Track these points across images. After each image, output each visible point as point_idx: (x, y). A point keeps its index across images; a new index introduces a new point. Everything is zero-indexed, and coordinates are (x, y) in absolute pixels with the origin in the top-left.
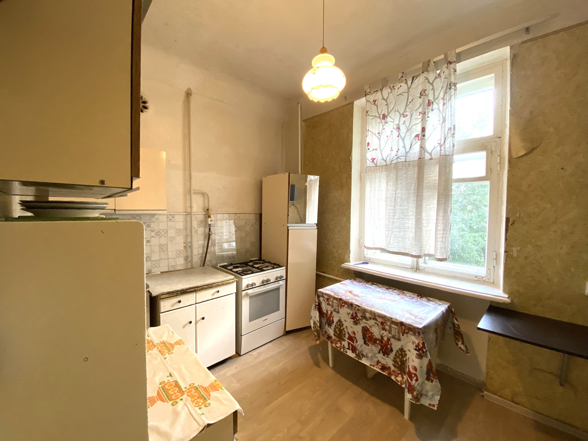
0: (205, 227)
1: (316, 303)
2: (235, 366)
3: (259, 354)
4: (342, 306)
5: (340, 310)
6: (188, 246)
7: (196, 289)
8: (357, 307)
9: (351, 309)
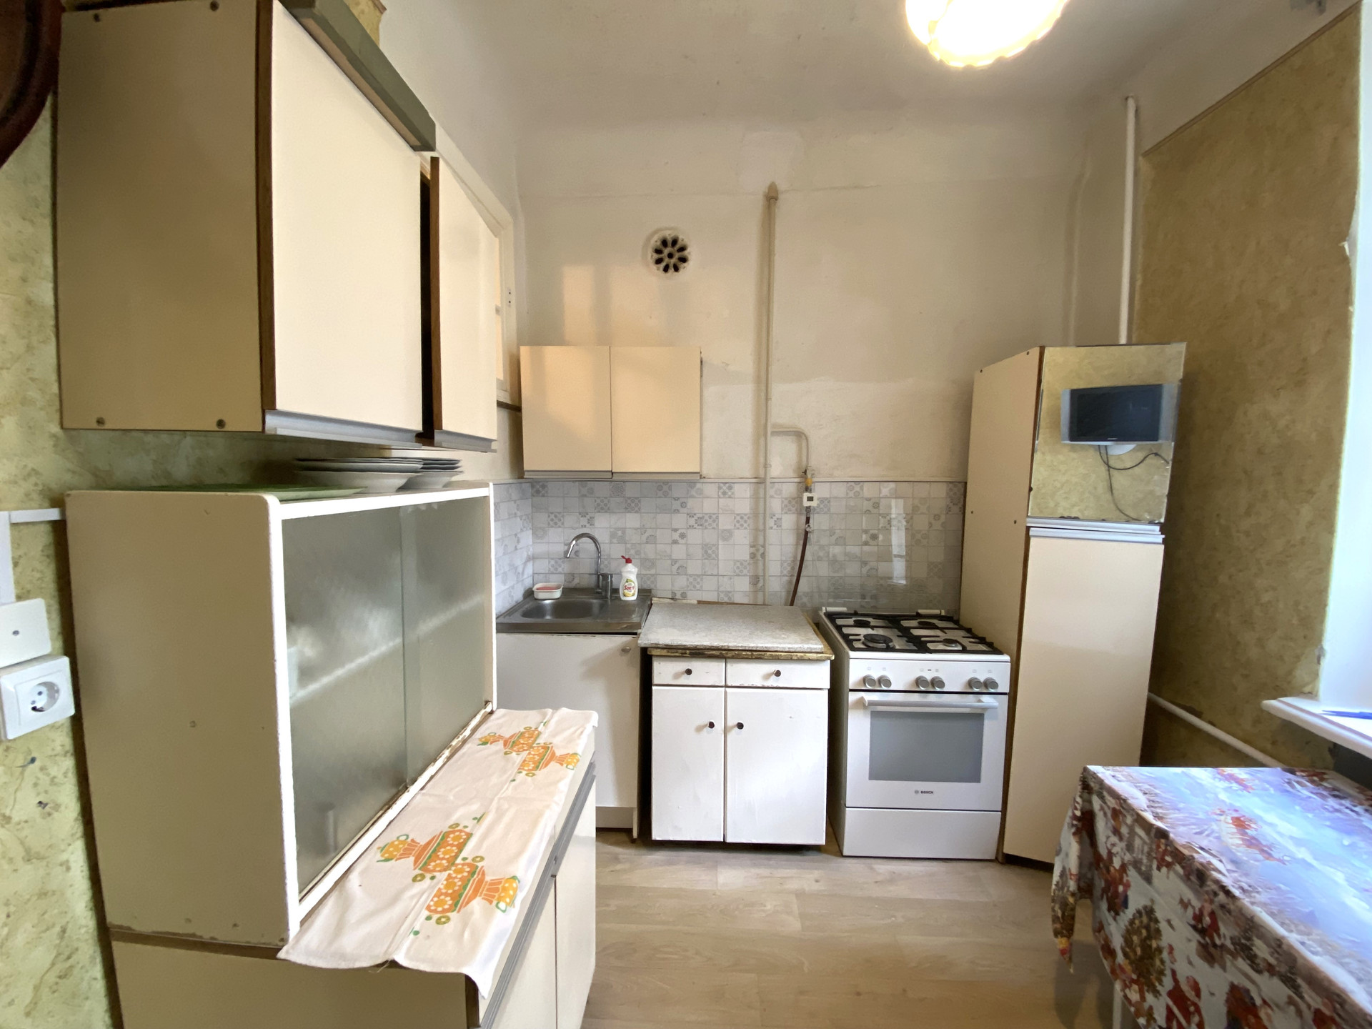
0: (800, 514)
1: (1076, 809)
2: (816, 874)
3: (893, 879)
4: (1162, 863)
5: (1155, 872)
6: (758, 553)
7: (724, 652)
8: (1222, 897)
9: (1196, 892)
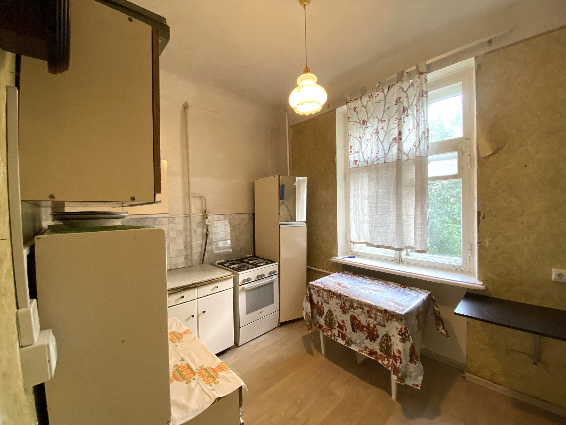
0: (203, 227)
1: (308, 295)
2: (234, 356)
3: (256, 345)
4: (331, 297)
5: (330, 300)
6: (188, 246)
7: (197, 285)
8: (345, 298)
9: (340, 300)
